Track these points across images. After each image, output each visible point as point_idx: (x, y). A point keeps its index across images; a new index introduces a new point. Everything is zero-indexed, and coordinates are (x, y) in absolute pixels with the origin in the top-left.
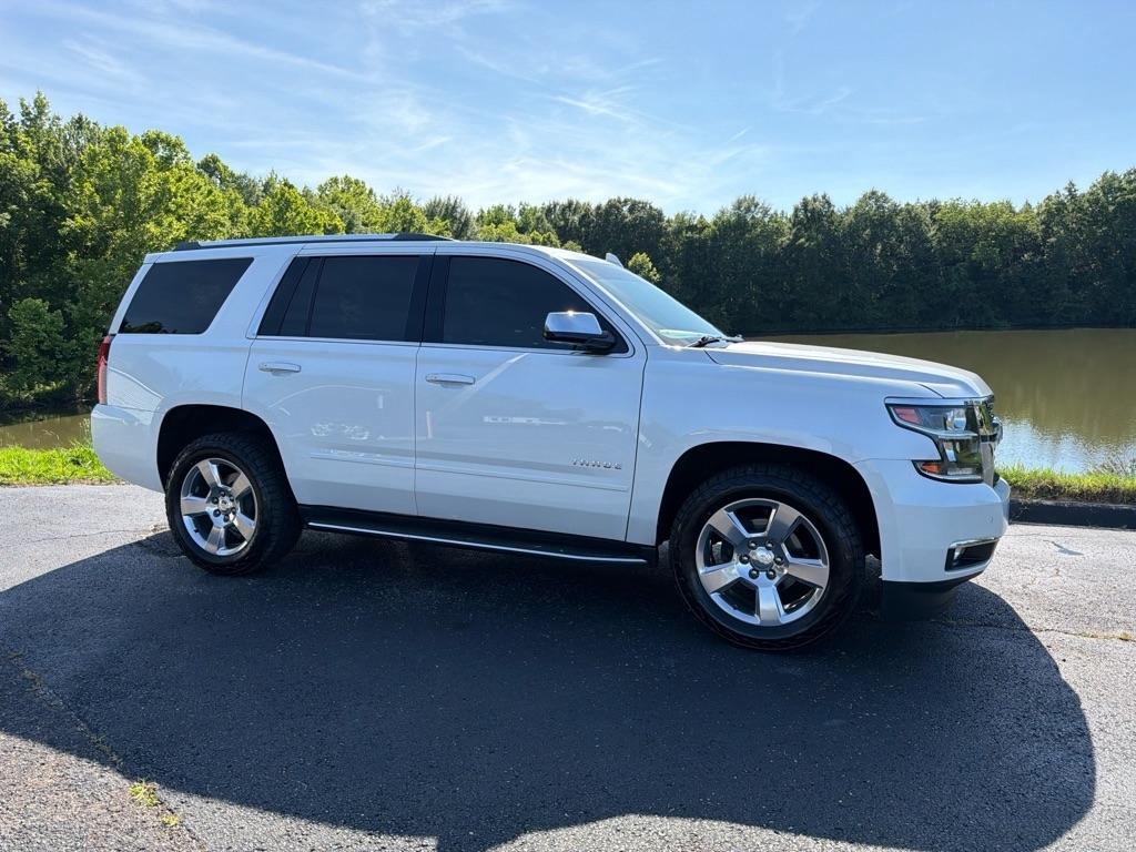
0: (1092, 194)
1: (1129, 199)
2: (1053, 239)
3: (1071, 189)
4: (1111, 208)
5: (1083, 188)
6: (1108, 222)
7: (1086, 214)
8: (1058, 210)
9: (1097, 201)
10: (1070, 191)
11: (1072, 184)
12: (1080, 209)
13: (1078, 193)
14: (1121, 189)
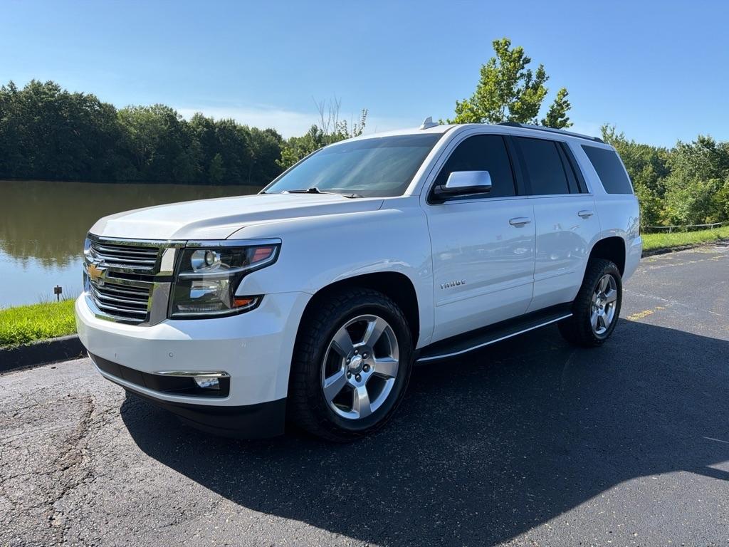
0: (27, 93)
1: (51, 101)
2: (5, 119)
3: (12, 85)
4: (40, 104)
5: (20, 88)
6: (39, 113)
7: (24, 105)
8: (5, 99)
9: (31, 98)
10: (11, 87)
11: (11, 82)
12: (20, 102)
13: (18, 90)
14: (45, 93)
